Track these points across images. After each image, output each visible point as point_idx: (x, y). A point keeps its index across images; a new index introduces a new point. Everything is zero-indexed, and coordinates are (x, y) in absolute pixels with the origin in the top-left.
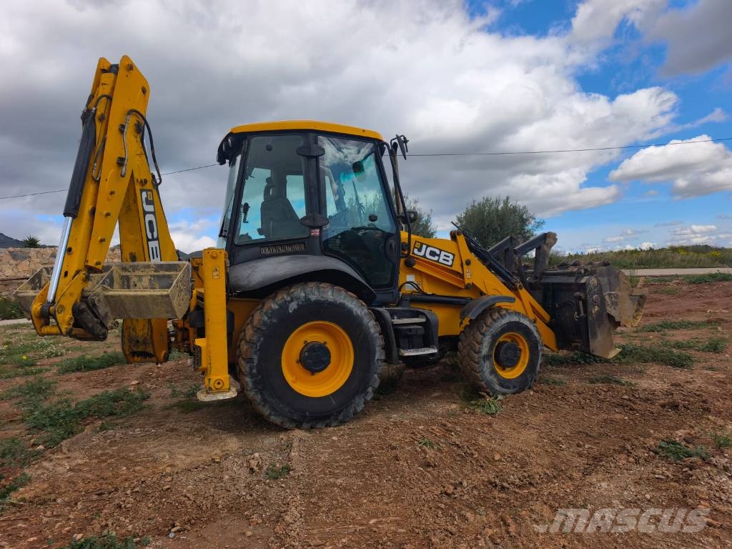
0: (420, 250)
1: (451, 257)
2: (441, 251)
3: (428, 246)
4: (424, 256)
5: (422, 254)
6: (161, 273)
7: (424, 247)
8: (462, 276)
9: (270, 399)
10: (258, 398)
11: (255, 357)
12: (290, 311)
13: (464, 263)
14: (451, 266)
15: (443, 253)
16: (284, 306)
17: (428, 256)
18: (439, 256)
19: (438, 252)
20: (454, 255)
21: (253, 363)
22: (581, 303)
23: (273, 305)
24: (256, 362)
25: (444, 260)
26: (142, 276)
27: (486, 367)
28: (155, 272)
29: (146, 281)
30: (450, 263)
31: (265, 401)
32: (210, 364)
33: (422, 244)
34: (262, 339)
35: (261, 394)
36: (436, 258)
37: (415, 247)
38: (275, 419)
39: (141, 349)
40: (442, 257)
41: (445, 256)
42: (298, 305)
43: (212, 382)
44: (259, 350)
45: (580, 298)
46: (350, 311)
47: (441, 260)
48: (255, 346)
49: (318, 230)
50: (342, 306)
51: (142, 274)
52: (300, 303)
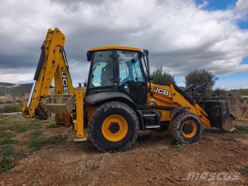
0: (156, 90)
1: (168, 92)
2: (164, 90)
3: (159, 88)
4: (157, 92)
5: (157, 91)
6: (66, 98)
7: (157, 89)
8: (172, 99)
9: (97, 141)
10: (94, 141)
11: (92, 127)
12: (105, 111)
13: (173, 94)
14: (168, 95)
15: (165, 91)
16: (103, 109)
17: (159, 92)
18: (163, 92)
19: (163, 90)
20: (169, 92)
21: (92, 129)
22: (219, 110)
23: (99, 109)
24: (93, 129)
25: (165, 93)
26: (60, 99)
27: (179, 133)
28: (64, 97)
29: (61, 101)
30: (167, 94)
32: (77, 129)
33: (156, 88)
34: (95, 121)
35: (95, 140)
36: (162, 93)
37: (154, 89)
38: (100, 149)
39: (61, 122)
40: (164, 92)
41: (165, 92)
42: (107, 109)
43: (78, 135)
44: (94, 125)
45: (218, 108)
46: (126, 112)
47: (164, 93)
48: (92, 123)
49: (116, 83)
50: (123, 110)
51: (60, 98)
52: (108, 109)
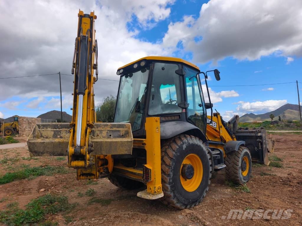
3: (209, 119)
4: (208, 123)
6: (114, 129)
8: (219, 132)
9: (177, 195)
10: (172, 194)
11: (171, 173)
12: (184, 149)
13: (220, 127)
14: (216, 128)
16: (181, 147)
20: (217, 123)
21: (170, 176)
22: (260, 144)
23: (175, 147)
24: (172, 176)
26: (102, 131)
27: (240, 172)
28: (111, 128)
29: (104, 133)
30: (215, 127)
31: (175, 196)
32: (155, 178)
34: (174, 164)
35: (174, 193)
38: (178, 205)
40: (213, 124)
42: (186, 146)
43: (156, 188)
44: (173, 170)
45: (260, 142)
47: (213, 126)
48: (171, 168)
49: (185, 110)
51: (102, 129)
52: (187, 145)
